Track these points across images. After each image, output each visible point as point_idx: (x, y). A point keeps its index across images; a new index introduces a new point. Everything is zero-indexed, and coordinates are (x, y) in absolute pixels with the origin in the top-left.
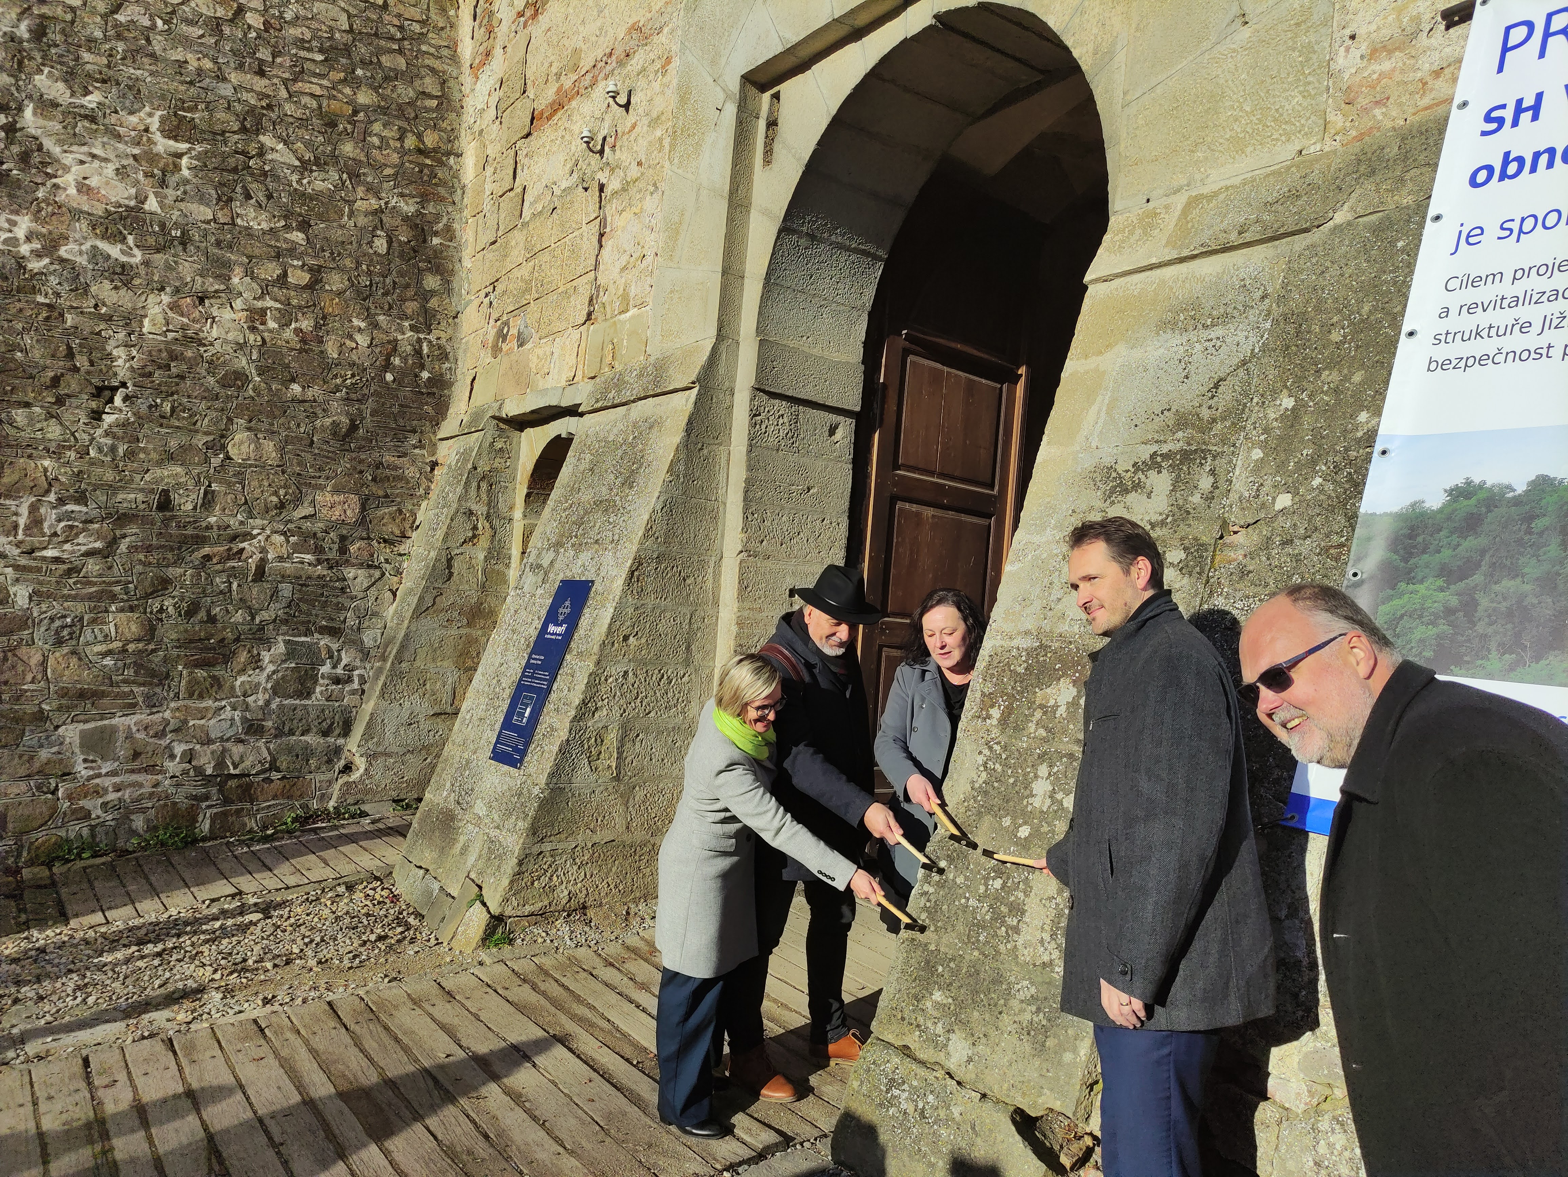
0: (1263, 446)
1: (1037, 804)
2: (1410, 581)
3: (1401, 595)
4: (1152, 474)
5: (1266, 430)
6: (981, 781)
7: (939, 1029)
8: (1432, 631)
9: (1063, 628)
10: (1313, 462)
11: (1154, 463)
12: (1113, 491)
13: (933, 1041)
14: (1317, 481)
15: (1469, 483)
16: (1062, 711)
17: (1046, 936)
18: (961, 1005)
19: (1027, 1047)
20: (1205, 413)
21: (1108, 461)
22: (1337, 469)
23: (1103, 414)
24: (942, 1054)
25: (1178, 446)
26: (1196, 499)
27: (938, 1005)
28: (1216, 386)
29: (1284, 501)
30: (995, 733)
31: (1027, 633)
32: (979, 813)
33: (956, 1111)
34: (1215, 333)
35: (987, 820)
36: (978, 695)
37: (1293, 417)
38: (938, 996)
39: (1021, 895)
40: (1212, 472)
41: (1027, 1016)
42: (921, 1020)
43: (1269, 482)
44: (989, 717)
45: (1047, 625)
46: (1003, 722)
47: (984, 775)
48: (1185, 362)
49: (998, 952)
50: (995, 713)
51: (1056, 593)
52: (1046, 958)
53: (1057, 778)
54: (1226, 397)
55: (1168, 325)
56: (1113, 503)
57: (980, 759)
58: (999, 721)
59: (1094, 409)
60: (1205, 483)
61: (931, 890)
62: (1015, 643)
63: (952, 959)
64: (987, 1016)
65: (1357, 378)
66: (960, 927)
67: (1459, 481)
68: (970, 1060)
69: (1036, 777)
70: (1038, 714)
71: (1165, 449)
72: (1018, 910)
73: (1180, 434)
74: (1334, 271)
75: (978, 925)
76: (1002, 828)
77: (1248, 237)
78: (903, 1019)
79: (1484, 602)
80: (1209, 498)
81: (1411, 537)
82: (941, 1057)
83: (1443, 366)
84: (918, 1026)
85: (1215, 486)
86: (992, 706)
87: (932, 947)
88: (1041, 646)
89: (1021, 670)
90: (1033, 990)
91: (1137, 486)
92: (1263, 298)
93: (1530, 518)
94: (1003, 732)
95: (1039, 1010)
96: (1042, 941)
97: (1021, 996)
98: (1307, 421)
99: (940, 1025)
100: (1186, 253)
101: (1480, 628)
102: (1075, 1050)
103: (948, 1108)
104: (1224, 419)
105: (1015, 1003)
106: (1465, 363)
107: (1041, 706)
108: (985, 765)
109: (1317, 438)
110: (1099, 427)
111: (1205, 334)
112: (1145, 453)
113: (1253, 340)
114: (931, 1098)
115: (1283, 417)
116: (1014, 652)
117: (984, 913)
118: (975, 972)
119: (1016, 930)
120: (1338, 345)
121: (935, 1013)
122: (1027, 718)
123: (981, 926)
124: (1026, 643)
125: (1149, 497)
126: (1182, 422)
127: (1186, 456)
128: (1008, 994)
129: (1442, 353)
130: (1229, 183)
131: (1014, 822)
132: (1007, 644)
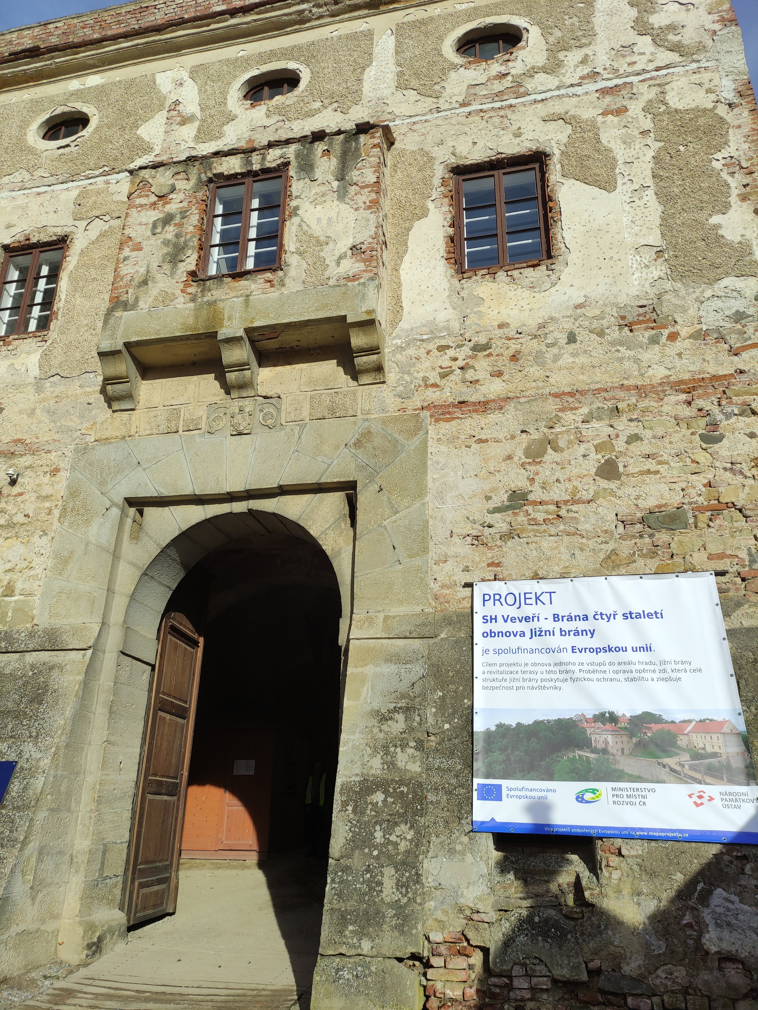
0: (435, 707)
1: (378, 841)
2: (491, 752)
3: (490, 756)
4: (396, 714)
5: (435, 702)
6: (350, 836)
7: (355, 940)
8: (501, 767)
9: (373, 772)
10: (453, 714)
11: (396, 710)
12: (381, 719)
13: (354, 947)
14: (456, 720)
15: (501, 723)
16: (380, 804)
17: (395, 890)
18: (363, 928)
19: (397, 934)
20: (411, 694)
21: (376, 708)
22: (462, 717)
23: (370, 690)
24: (359, 950)
25: (404, 705)
26: (415, 724)
27: (351, 932)
28: (413, 684)
29: (447, 726)
30: (352, 816)
31: (357, 775)
32: (352, 850)
33: (373, 969)
34: (408, 666)
35: (357, 852)
36: (340, 801)
37: (443, 698)
38: (351, 928)
39: (380, 878)
40: (419, 715)
41: (394, 922)
42: (345, 940)
43: (440, 720)
44: (347, 810)
45: (365, 771)
46: (354, 811)
47: (351, 834)
48: (399, 674)
49: (375, 902)
50: (350, 808)
51: (366, 758)
52: (396, 898)
53: (385, 830)
54: (417, 689)
55: (388, 660)
56: (382, 724)
57: (347, 828)
58: (352, 811)
59: (365, 688)
60: (417, 719)
61: (337, 886)
62: (352, 779)
63: (355, 911)
64: (376, 928)
65: (461, 688)
66: (355, 897)
67: (498, 723)
68: (372, 948)
69: (375, 831)
70: (370, 806)
71: (399, 705)
72: (380, 883)
73: (403, 701)
74: (445, 652)
75: (363, 894)
76: (365, 853)
77: (413, 635)
78: (335, 943)
79: (512, 758)
80: (420, 724)
81: (489, 739)
82: (359, 951)
83: (486, 688)
84: (344, 943)
85: (421, 720)
86: (348, 805)
87: (343, 909)
88: (365, 779)
89: (358, 790)
90: (394, 912)
91: (391, 718)
92: (423, 657)
93: (518, 734)
94: (355, 815)
95: (398, 919)
96: (393, 893)
97: (390, 915)
98: (448, 701)
99: (355, 939)
100: (391, 636)
101: (513, 765)
102: (416, 928)
103: (369, 969)
104: (419, 697)
105: (387, 920)
106: (493, 688)
107: (371, 803)
108: (350, 829)
109: (453, 707)
110: (369, 695)
111: (404, 666)
112: (392, 706)
113: (422, 671)
114: (359, 968)
115: (439, 698)
116: (353, 783)
117: (365, 888)
118: (366, 913)
119: (381, 891)
120: (452, 677)
121: (351, 935)
122: (365, 809)
123: (365, 894)
124: (358, 779)
125: (397, 722)
126: (403, 696)
127: (408, 709)
128: (384, 917)
129: (485, 684)
130: (399, 614)
131: (370, 850)
132: (348, 780)
